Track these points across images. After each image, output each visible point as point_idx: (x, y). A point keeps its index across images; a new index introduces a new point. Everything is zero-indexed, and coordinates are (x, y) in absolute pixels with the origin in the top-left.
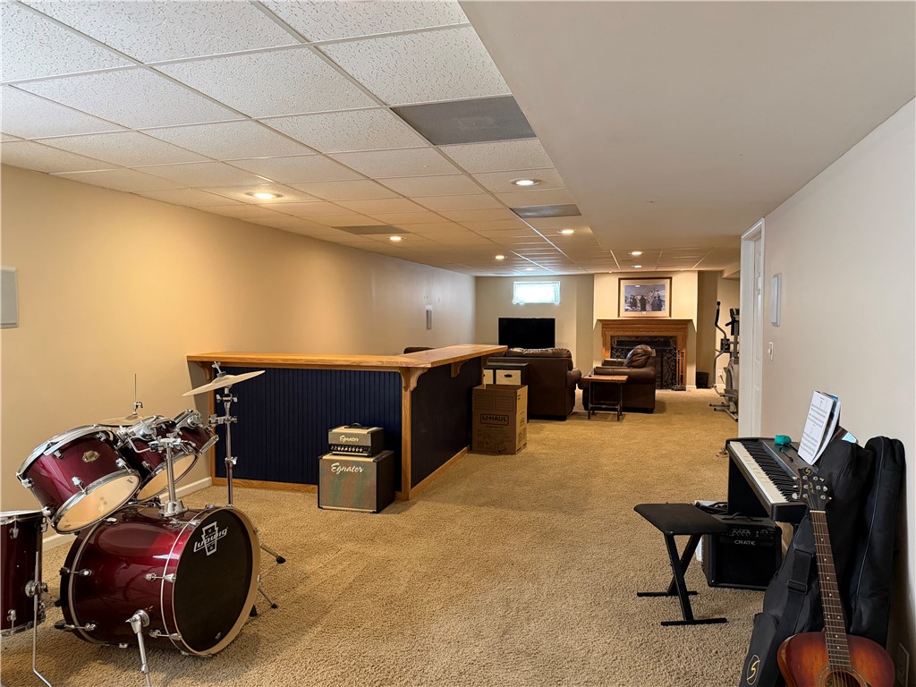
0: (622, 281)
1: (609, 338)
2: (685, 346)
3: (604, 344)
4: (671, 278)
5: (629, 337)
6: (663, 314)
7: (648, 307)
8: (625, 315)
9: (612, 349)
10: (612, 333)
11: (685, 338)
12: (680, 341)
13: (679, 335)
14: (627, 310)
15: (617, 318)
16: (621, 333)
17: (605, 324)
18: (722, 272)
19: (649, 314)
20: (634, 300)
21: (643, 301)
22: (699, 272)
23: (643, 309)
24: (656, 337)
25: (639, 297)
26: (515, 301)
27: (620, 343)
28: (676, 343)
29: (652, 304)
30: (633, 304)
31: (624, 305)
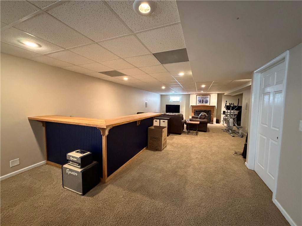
0: (197, 96)
1: (194, 110)
2: (213, 113)
3: (192, 112)
4: (210, 95)
5: (199, 110)
6: (208, 104)
7: (204, 102)
8: (198, 104)
9: (194, 113)
10: (194, 109)
11: (213, 110)
12: (212, 112)
13: (212, 110)
14: (198, 103)
15: (196, 105)
16: (197, 109)
17: (193, 106)
18: (224, 94)
19: (204, 104)
20: (200, 101)
21: (203, 101)
22: (218, 94)
23: (203, 103)
24: (206, 110)
25: (202, 100)
26: (170, 101)
27: (196, 111)
28: (211, 112)
29: (205, 102)
30: (200, 102)
31: (198, 102)
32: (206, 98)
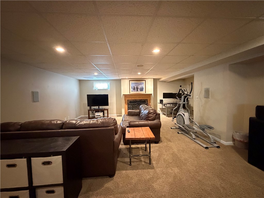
0: (130, 81)
1: (127, 101)
2: (150, 102)
3: (125, 103)
4: (145, 81)
5: (133, 100)
6: (143, 92)
7: (139, 90)
8: (132, 93)
9: (128, 104)
10: (128, 99)
11: (150, 100)
12: (149, 101)
13: (149, 99)
14: (132, 91)
15: (129, 94)
16: (130, 99)
17: (125, 96)
18: (159, 79)
20: (134, 88)
21: (137, 88)
22: (154, 79)
23: (137, 91)
24: (141, 100)
25: (136, 87)
26: (94, 88)
27: (130, 102)
28: (147, 102)
29: (140, 89)
30: (134, 89)
31: (131, 90)
32: (141, 84)
